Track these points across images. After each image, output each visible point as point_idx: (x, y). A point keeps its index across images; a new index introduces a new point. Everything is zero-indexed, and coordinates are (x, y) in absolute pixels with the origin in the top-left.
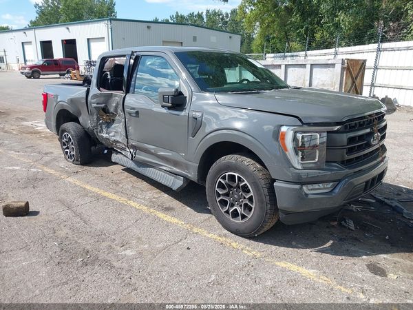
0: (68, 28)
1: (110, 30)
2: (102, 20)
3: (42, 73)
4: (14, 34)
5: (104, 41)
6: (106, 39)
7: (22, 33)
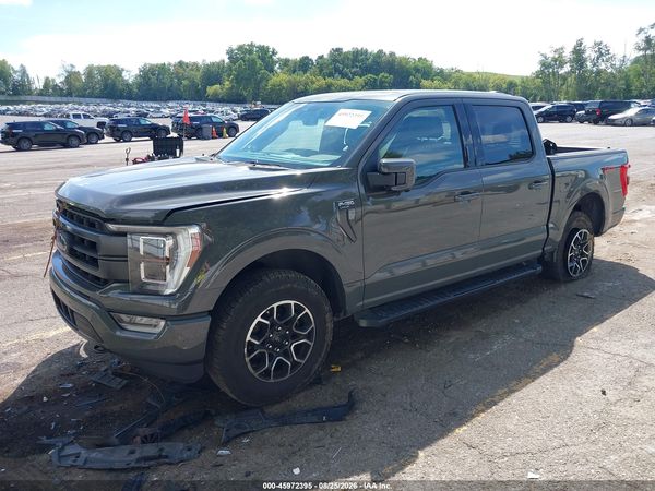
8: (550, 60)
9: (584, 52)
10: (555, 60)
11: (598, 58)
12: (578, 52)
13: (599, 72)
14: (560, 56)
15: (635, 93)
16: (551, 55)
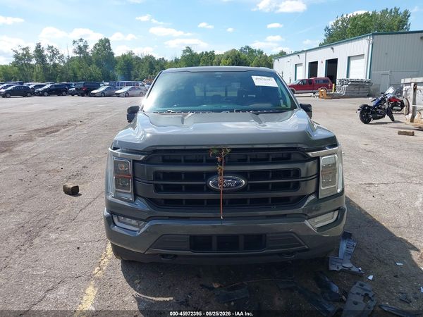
0: (332, 48)
1: (371, 45)
2: (365, 37)
3: (296, 92)
4: (291, 57)
5: (363, 58)
6: (366, 56)
7: (296, 56)
8: (20, 55)
9: (43, 51)
10: (25, 55)
11: (53, 56)
12: (39, 51)
13: (55, 65)
14: (27, 52)
15: (80, 78)
16: (21, 52)
